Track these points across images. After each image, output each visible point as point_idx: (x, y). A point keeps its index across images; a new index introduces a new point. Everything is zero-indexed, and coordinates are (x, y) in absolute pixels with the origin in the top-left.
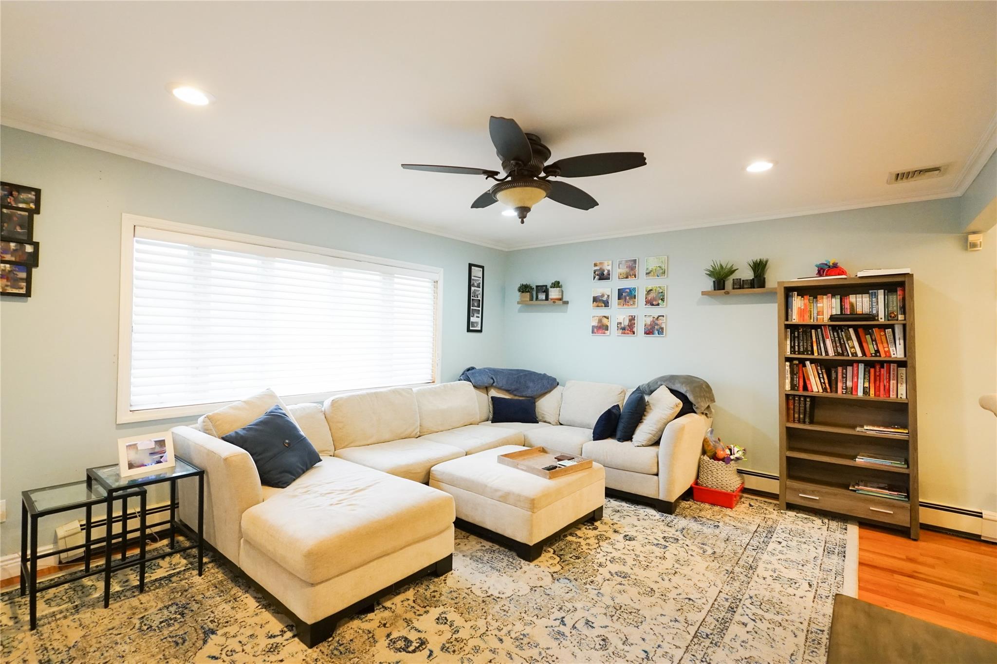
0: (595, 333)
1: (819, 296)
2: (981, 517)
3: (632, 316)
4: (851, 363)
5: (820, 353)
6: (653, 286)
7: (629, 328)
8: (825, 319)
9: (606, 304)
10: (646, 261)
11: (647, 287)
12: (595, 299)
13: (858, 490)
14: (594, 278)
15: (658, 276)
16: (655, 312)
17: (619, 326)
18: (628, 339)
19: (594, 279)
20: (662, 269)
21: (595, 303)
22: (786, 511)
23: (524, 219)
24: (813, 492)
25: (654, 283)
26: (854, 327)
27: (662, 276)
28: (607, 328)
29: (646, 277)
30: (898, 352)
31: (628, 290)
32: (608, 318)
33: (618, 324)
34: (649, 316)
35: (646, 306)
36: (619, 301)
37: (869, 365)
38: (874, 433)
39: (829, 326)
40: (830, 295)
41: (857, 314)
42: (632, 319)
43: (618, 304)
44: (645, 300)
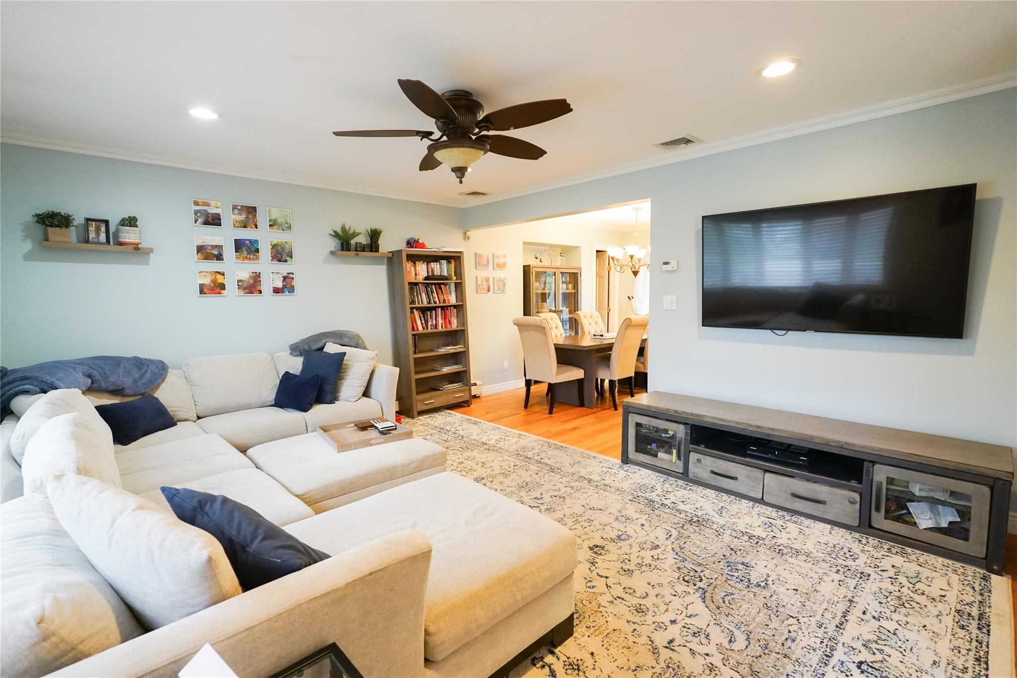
0: (205, 294)
1: (417, 262)
2: (476, 385)
3: (256, 273)
4: (435, 308)
5: (419, 303)
6: (279, 240)
7: (252, 287)
8: (421, 278)
9: (219, 257)
10: (269, 212)
11: (272, 241)
12: (200, 249)
13: (445, 388)
14: (196, 221)
15: (283, 230)
16: (283, 269)
17: (239, 284)
18: (254, 298)
19: (195, 223)
20: (288, 224)
21: (200, 254)
22: (418, 417)
23: (462, 179)
24: (430, 398)
25: (278, 237)
26: (435, 284)
27: (288, 230)
28: (222, 287)
29: (270, 229)
30: (452, 299)
31: (248, 242)
32: (224, 275)
33: (238, 282)
34: (277, 273)
35: (272, 262)
36: (237, 254)
37: (443, 308)
38: (452, 350)
39: (424, 283)
40: (422, 262)
41: (435, 276)
42: (257, 277)
43: (236, 258)
44: (270, 255)
